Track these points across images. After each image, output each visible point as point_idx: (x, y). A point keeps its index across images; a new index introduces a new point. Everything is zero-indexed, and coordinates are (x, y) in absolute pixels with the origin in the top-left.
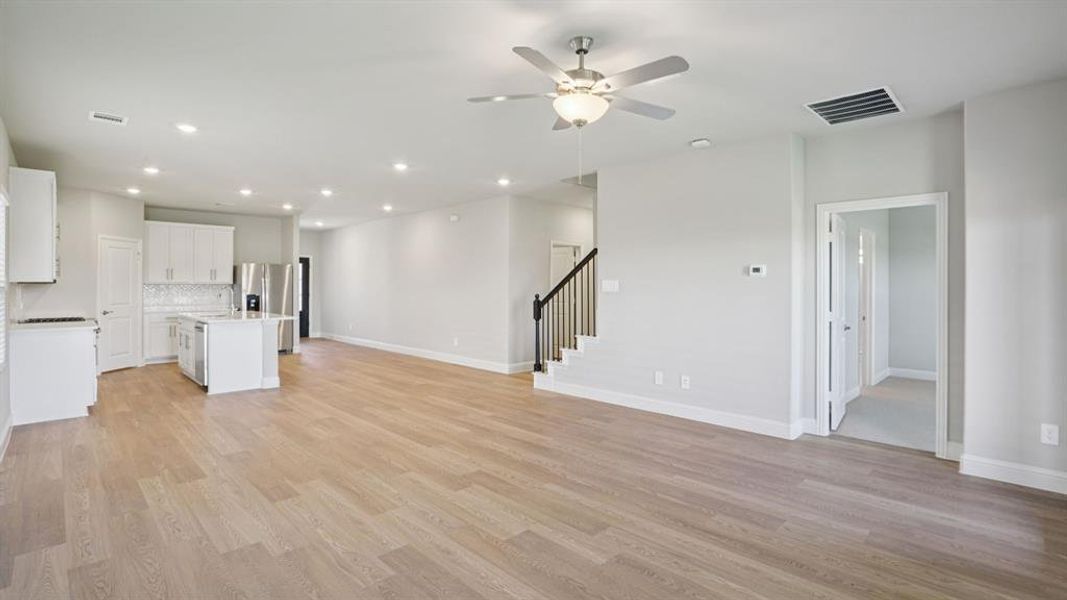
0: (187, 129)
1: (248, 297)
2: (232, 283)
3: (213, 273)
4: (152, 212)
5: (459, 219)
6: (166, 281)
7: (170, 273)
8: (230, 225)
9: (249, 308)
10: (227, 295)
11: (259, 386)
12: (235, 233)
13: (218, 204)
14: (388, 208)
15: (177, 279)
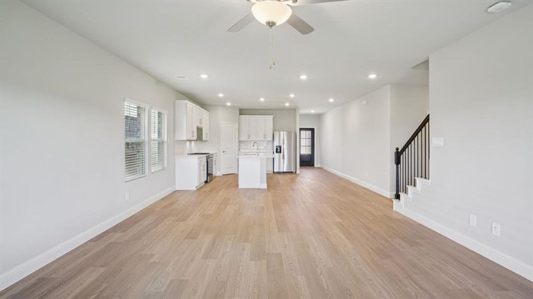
0: (204, 76)
1: (277, 146)
2: (272, 140)
3: (265, 136)
4: (242, 112)
5: (367, 103)
6: (247, 140)
7: (249, 136)
8: (272, 115)
9: (277, 152)
10: (270, 146)
11: (258, 187)
12: (273, 118)
13: (261, 106)
14: (331, 100)
15: (252, 139)
